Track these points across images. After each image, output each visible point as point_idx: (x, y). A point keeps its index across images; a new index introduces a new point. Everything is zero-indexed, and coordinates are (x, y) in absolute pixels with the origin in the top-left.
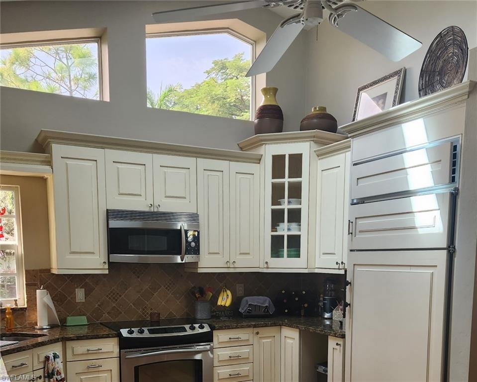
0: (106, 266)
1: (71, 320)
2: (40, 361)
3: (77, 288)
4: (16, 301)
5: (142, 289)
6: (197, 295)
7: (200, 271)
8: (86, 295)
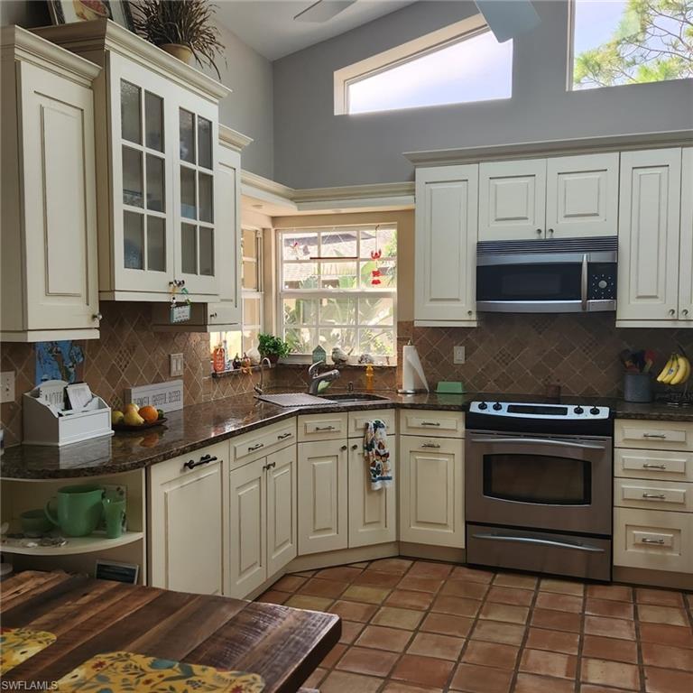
0: (474, 317)
1: (443, 386)
2: (358, 427)
3: (456, 345)
4: (388, 358)
5: (544, 351)
6: (628, 363)
7: (619, 324)
8: (467, 354)
